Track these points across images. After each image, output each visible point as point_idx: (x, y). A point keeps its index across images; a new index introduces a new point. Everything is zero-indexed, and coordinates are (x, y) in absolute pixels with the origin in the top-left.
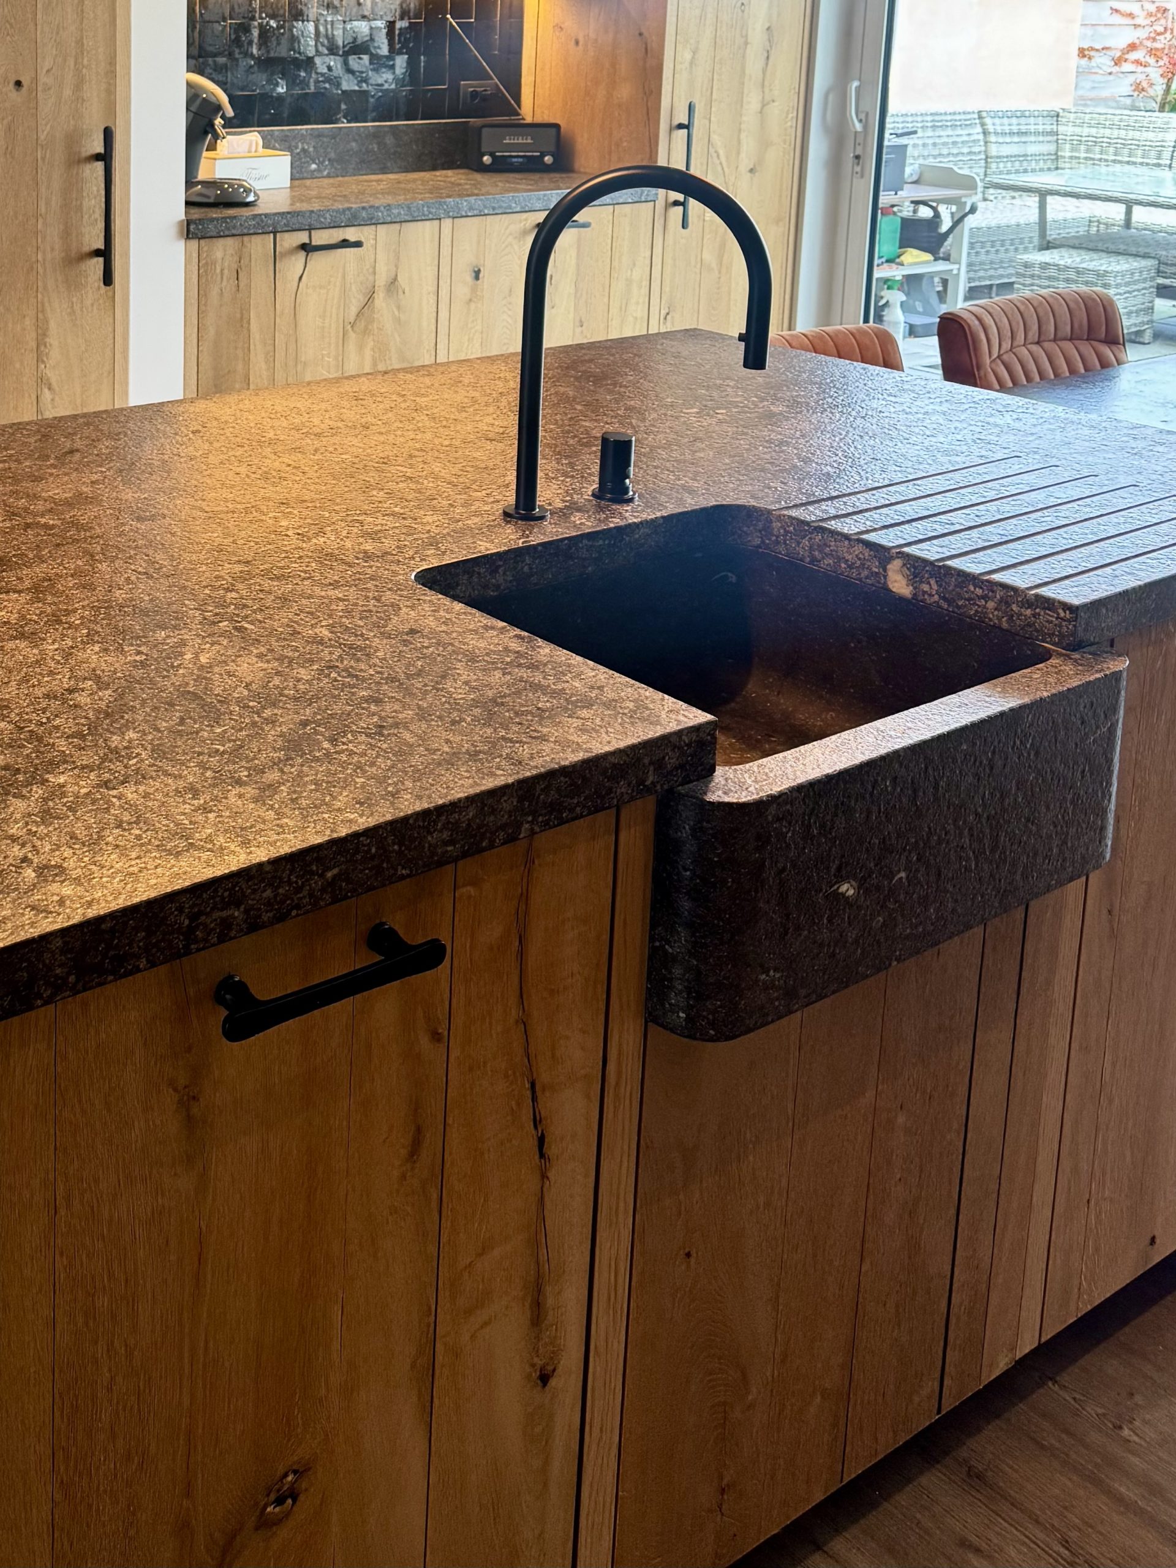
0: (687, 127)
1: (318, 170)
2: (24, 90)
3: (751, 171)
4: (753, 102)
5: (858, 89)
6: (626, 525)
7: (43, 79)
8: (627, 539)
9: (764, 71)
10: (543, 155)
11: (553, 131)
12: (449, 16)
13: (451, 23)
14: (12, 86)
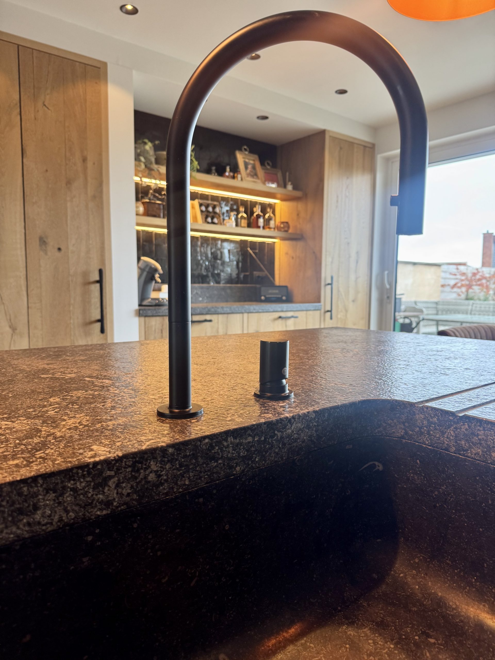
0: (331, 284)
1: (202, 300)
2: (63, 252)
3: (353, 301)
4: (353, 277)
5: (388, 274)
6: (277, 421)
7: (71, 248)
8: (279, 434)
9: (356, 266)
10: (282, 296)
11: (285, 288)
12: (249, 249)
13: (249, 252)
14: (56, 250)
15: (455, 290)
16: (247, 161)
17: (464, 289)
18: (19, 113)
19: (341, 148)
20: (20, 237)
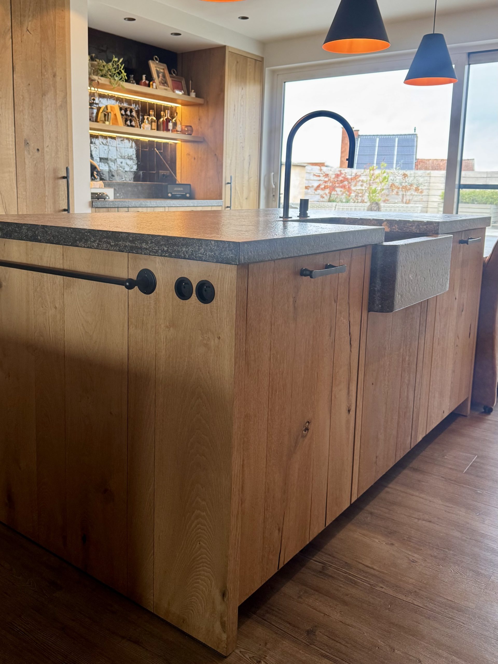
0: (230, 183)
1: (119, 196)
2: (40, 152)
3: (246, 199)
4: (246, 177)
5: (273, 175)
7: (46, 149)
9: (249, 168)
10: (186, 194)
11: (189, 186)
12: (156, 149)
13: (156, 152)
14: (36, 150)
15: (319, 191)
16: (158, 69)
17: (327, 191)
18: (11, 37)
19: (237, 62)
20: (11, 139)
